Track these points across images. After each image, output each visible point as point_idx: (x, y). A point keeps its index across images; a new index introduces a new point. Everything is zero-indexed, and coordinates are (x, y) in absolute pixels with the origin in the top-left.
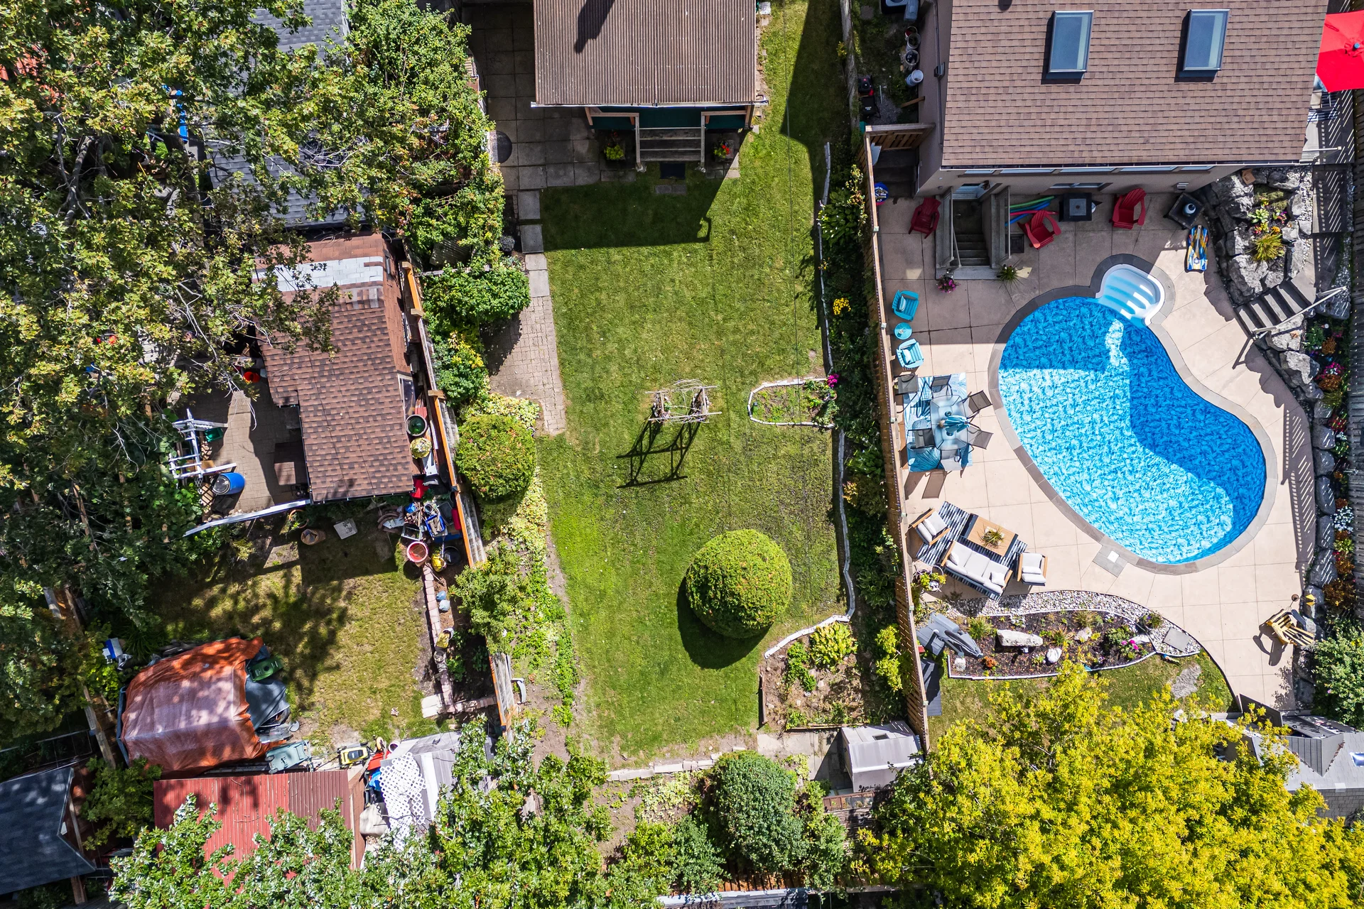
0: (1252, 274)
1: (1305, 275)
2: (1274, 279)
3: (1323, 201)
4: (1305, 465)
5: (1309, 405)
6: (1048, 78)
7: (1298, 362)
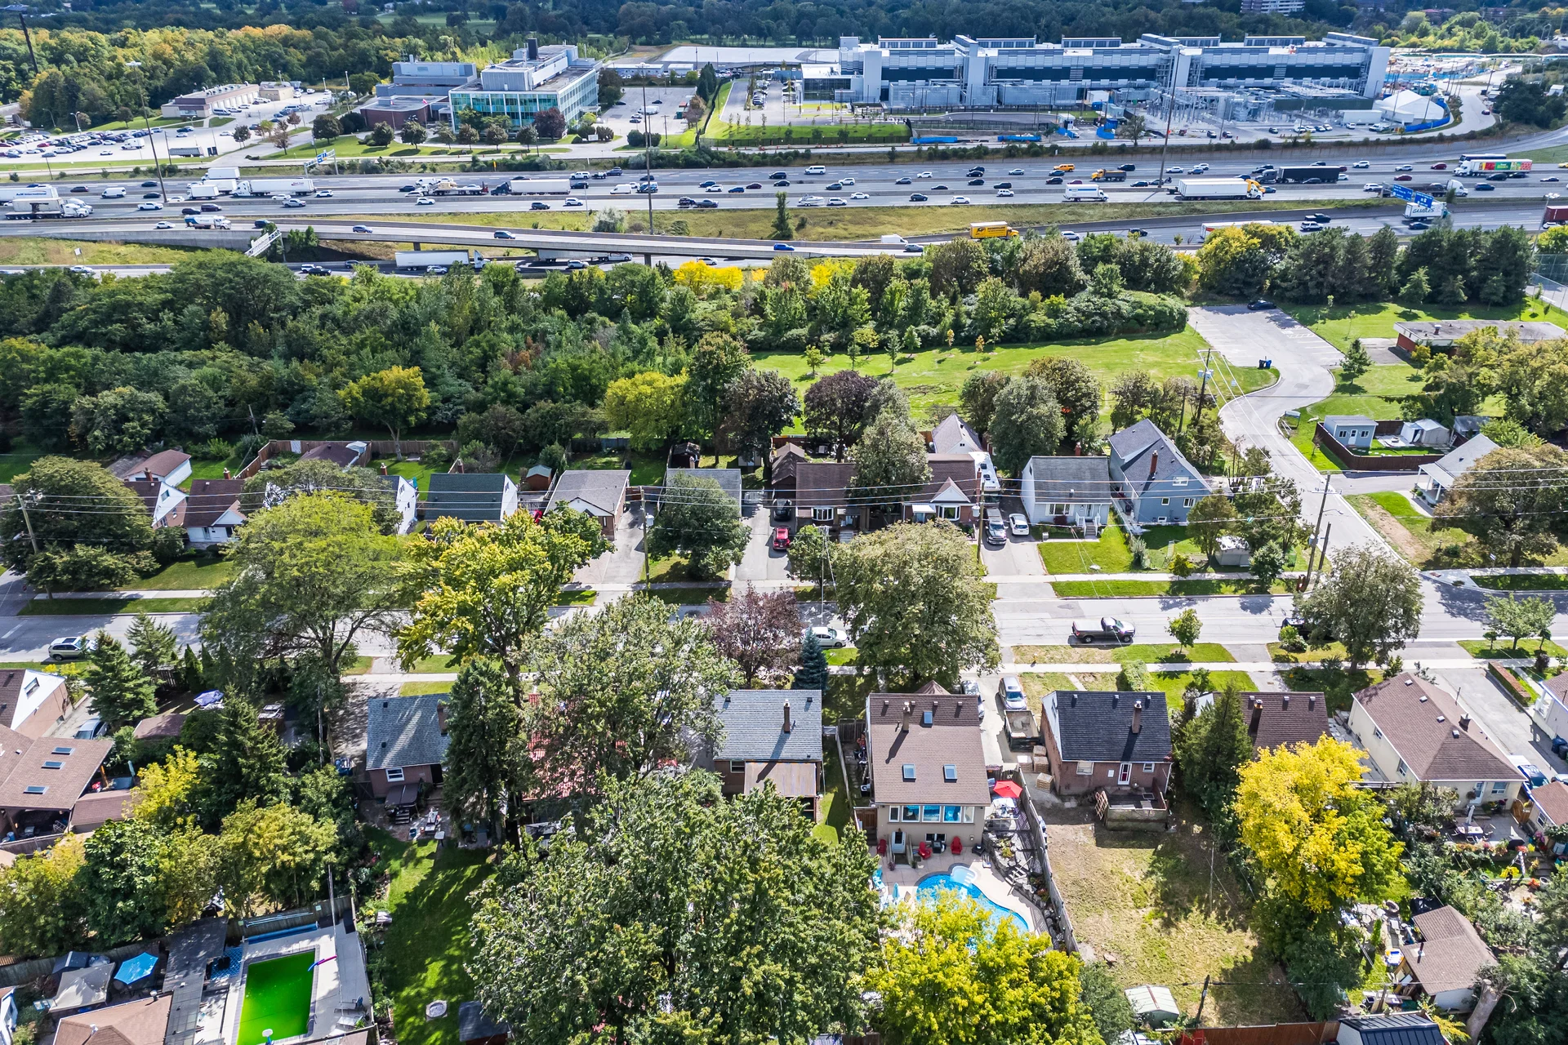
0: (1004, 862)
1: (1023, 862)
2: (1012, 864)
3: (1023, 840)
4: (1043, 925)
5: (1038, 905)
6: (905, 780)
7: (1027, 887)
